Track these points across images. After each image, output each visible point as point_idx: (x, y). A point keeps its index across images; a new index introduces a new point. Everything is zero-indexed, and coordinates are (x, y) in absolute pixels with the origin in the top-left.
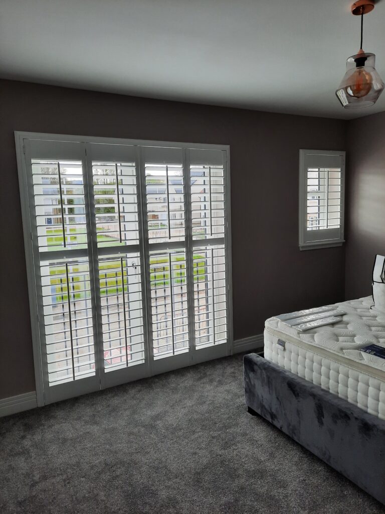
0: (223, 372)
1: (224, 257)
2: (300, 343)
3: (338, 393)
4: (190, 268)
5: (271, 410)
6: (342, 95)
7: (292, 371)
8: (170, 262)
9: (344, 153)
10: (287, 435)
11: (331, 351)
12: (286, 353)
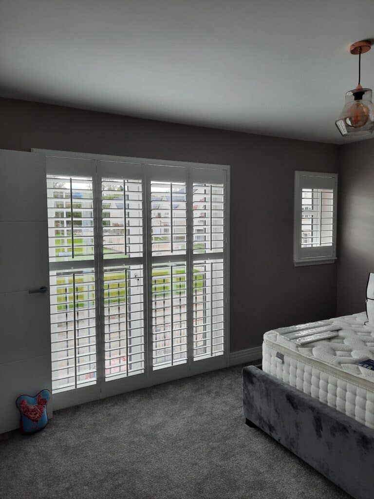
0: (220, 384)
1: (222, 271)
2: (299, 357)
3: (336, 406)
4: (190, 281)
5: (269, 422)
6: (342, 125)
7: (290, 384)
8: (172, 274)
9: (336, 176)
10: (285, 447)
11: (329, 365)
12: (285, 367)
